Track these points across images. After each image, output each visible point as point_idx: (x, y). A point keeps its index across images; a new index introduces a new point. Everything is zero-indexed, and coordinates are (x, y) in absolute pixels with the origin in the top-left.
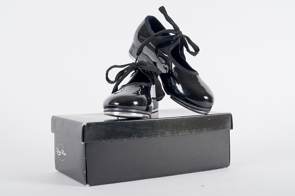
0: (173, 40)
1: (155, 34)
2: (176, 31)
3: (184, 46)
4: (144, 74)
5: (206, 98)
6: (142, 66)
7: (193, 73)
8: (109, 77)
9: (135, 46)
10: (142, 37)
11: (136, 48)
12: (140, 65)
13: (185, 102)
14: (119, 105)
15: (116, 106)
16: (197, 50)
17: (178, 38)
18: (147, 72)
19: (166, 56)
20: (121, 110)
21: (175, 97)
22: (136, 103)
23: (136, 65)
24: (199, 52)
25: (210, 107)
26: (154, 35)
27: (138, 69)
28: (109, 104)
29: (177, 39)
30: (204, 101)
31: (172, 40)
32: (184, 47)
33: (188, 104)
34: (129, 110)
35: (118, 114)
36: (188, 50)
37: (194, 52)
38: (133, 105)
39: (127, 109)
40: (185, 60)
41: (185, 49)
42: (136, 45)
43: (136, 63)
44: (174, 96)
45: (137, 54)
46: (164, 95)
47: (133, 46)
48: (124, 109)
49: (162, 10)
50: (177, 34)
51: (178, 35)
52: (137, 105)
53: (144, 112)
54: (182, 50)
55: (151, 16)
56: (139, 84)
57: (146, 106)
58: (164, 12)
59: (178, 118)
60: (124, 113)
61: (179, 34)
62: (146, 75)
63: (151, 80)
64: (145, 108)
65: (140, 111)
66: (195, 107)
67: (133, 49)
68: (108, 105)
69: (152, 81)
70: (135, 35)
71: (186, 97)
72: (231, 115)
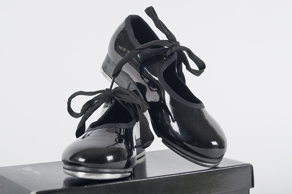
0: (167, 56)
1: (140, 46)
2: (171, 43)
3: (183, 63)
4: (124, 106)
5: (214, 143)
6: (121, 96)
7: (196, 106)
8: (72, 106)
9: (110, 61)
10: (120, 48)
11: (112, 63)
12: (118, 92)
13: (183, 151)
14: (85, 162)
15: (81, 163)
16: (202, 66)
17: (174, 52)
18: (128, 104)
19: (157, 79)
20: (88, 170)
21: (169, 142)
22: (110, 158)
23: (112, 92)
24: (205, 70)
25: (221, 158)
26: (139, 49)
27: (115, 99)
28: (71, 159)
29: (172, 54)
30: (211, 148)
31: (166, 54)
32: (183, 65)
33: (188, 153)
34: (101, 170)
35: (83, 175)
36: (188, 68)
37: (198, 69)
38: (106, 161)
39: (97, 169)
40: (185, 83)
41: (184, 66)
42: (111, 58)
43: (111, 90)
44: (167, 140)
45: (113, 76)
46: (153, 139)
47: (108, 60)
48: (92, 169)
49: (150, 12)
50: (173, 46)
51: (174, 49)
52: (112, 161)
53: (122, 171)
54: (180, 68)
55: (134, 15)
56: (116, 126)
57: (125, 159)
58: (153, 15)
59: (174, 175)
60: (92, 174)
61: (175, 47)
62: (126, 108)
63: (133, 116)
64: (124, 162)
65: (117, 170)
66: (198, 157)
67: (108, 64)
68: (69, 161)
69: (135, 117)
70: (111, 44)
71: (185, 143)
72: (252, 167)
